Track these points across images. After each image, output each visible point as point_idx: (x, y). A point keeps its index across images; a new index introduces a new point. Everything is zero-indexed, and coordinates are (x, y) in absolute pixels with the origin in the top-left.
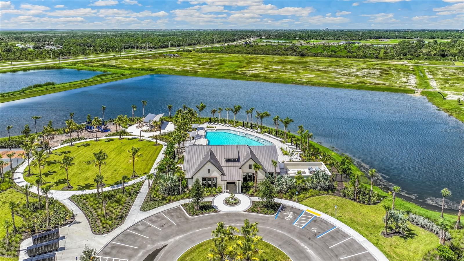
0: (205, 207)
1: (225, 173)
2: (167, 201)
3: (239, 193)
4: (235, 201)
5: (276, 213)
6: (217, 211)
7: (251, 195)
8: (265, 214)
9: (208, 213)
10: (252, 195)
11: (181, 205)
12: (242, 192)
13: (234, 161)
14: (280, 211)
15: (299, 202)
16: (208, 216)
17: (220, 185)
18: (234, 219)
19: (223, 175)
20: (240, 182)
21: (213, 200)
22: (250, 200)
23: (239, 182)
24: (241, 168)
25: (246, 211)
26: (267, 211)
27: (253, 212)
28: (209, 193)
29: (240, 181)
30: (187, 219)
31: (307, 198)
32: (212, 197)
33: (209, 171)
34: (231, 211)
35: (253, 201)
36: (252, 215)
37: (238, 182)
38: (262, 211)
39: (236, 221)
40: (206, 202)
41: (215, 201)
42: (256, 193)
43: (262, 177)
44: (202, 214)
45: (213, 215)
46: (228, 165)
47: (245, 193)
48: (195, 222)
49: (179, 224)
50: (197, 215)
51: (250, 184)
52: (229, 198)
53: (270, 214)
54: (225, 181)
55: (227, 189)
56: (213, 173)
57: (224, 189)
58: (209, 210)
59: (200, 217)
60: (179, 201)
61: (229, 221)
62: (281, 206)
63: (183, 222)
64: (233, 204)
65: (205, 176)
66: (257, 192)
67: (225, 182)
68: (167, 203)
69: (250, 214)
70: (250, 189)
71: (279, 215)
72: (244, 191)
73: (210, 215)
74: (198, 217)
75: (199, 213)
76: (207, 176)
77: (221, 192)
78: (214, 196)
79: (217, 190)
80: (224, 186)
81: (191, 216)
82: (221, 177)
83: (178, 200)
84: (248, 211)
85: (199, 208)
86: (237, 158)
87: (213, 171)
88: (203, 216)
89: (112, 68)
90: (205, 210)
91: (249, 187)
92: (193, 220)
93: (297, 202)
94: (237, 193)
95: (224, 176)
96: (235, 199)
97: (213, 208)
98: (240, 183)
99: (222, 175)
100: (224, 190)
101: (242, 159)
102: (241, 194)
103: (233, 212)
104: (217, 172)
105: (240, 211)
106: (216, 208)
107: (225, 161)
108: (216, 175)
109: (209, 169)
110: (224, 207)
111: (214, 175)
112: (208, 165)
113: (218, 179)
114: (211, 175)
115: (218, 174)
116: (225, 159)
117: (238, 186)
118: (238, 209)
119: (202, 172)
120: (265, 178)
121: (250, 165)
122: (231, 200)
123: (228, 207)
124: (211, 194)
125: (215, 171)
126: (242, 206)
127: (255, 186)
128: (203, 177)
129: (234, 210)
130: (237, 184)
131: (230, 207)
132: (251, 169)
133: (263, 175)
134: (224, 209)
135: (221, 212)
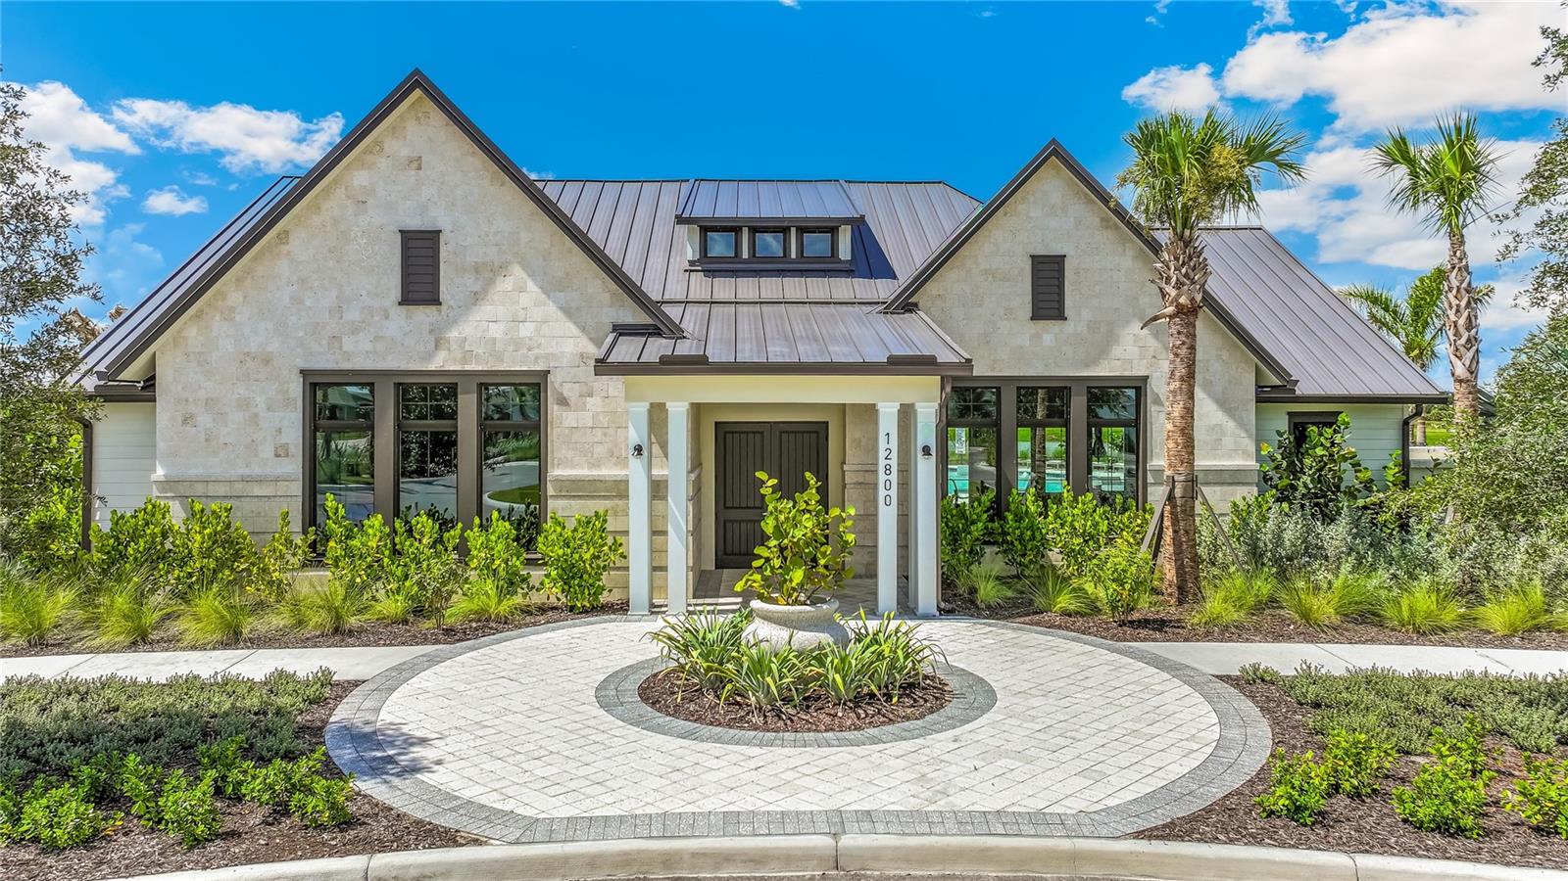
3: (908, 608)
7: (1133, 624)
19: (652, 323)
20: (926, 391)
21: (411, 669)
22: (1165, 665)
23: (906, 414)
24: (906, 306)
29: (925, 364)
33: (420, 266)
34: (783, 821)
37: (887, 394)
43: (1215, 443)
47: (1011, 611)
54: (670, 363)
56: (476, 298)
64: (813, 708)
65: (360, 353)
67: (679, 404)
76: (390, 343)
77: (607, 607)
80: (657, 532)
87: (489, 272)
95: (660, 342)
98: (925, 431)
99: (623, 330)
103: (846, 841)
104: (551, 287)
105: (1039, 820)
106: (390, 760)
107: (692, 263)
108: (526, 331)
109: (415, 223)
110: (589, 758)
111: (496, 331)
112: (417, 162)
113: (563, 402)
114: (453, 334)
115: (568, 312)
116: (689, 221)
117: (894, 492)
118: (961, 782)
119: (303, 281)
120: (1259, 459)
121: (1036, 260)
122: (777, 635)
123: (705, 746)
124: (405, 622)
125: (518, 272)
126: (1062, 741)
127: (1171, 498)
128: (326, 361)
129: (850, 797)
130: (882, 454)
131: (760, 745)
132: (1054, 326)
133: (1231, 425)
134: (600, 777)
135: (474, 829)
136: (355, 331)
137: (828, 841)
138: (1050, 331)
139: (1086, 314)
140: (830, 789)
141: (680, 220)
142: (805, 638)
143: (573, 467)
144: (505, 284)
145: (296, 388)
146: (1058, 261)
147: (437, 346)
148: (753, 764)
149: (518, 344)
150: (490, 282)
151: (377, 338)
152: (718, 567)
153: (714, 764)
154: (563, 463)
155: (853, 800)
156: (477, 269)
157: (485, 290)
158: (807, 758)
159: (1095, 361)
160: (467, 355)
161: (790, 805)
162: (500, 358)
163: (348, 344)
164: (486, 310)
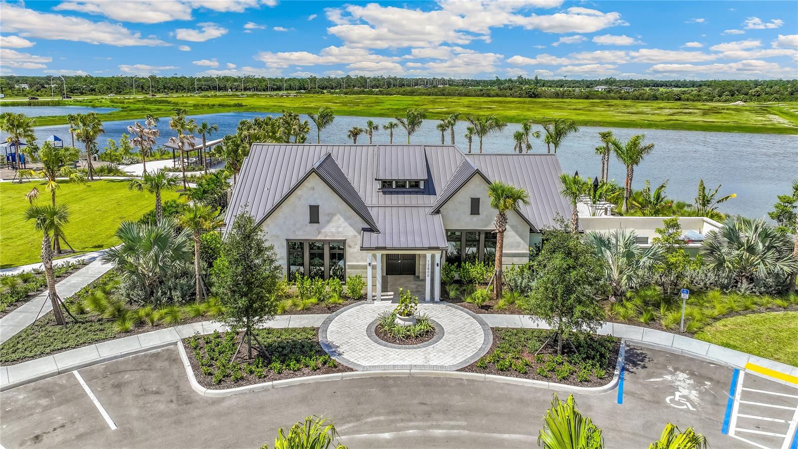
0: (283, 348)
1: (379, 226)
2: (129, 325)
3: (432, 300)
4: (418, 328)
5: (611, 376)
6: (336, 368)
7: (482, 307)
8: (564, 379)
9: (296, 372)
10: (486, 308)
11: (183, 340)
12: (445, 297)
13: (414, 187)
14: (623, 369)
15: (691, 333)
16: (290, 386)
17: (358, 272)
18: (415, 401)
19: (372, 229)
20: (438, 254)
21: (326, 323)
22: (482, 323)
23: (433, 257)
24: (437, 212)
25: (470, 368)
26: (567, 367)
27: (503, 371)
28: (314, 300)
29: (437, 248)
30: (186, 399)
31: (716, 319)
32: (323, 312)
33: (314, 214)
34: (403, 367)
35: (495, 330)
36: (502, 386)
37: (429, 254)
38: (546, 367)
39: (428, 414)
40: (294, 330)
41: (332, 327)
42: (501, 302)
43: (518, 246)
44: (262, 378)
45: (318, 384)
46: (388, 203)
47: (457, 300)
48: (219, 415)
49: (136, 425)
50: (239, 381)
51: (476, 270)
52: (393, 315)
53: (585, 382)
54: (378, 249)
55: (385, 289)
56: (329, 222)
57: (374, 285)
58: (298, 361)
59: (252, 391)
60: (180, 327)
61: (395, 412)
62: (623, 349)
63: (162, 415)
64: (408, 339)
65: (300, 235)
66: (502, 297)
67: (379, 254)
68: (127, 332)
69: (492, 382)
70: (473, 291)
71: (628, 385)
72: (452, 294)
73: (302, 385)
74: (243, 393)
75: (251, 372)
76: (307, 233)
77: (362, 298)
78: (332, 309)
79: (346, 289)
80: (374, 277)
81: (209, 385)
82: (359, 238)
83: (176, 322)
84: (481, 366)
85: (255, 353)
86: (422, 175)
87: (331, 216)
88: (266, 390)
89: (161, 104)
90: (283, 362)
91: (471, 281)
92: (213, 409)
93: (683, 334)
94: (423, 300)
95: (374, 235)
96: (419, 321)
97: (320, 352)
98: (437, 260)
99: (364, 230)
100: (374, 290)
101: (441, 185)
102: (443, 306)
103: (412, 371)
104: (347, 219)
105: (442, 367)
106: (335, 352)
107: (379, 189)
108: (341, 229)
109: (313, 204)
110: (369, 352)
111: (333, 230)
112: (313, 188)
113: (350, 247)
114: (323, 231)
115: (351, 225)
116: (379, 180)
117: (430, 274)
118: (432, 359)
119: (286, 218)
120: (529, 250)
121: (472, 199)
122: (402, 322)
123: (389, 349)
124: (318, 304)
125: (338, 215)
126: (452, 348)
127: (496, 274)
128: (292, 237)
129: (413, 362)
130: (427, 265)
131: (399, 349)
132: (477, 216)
133: (522, 242)
134: (372, 356)
135: (355, 368)
136: (299, 230)
137: (409, 371)
138: (475, 218)
139: (485, 213)
140: (410, 360)
141: (376, 180)
142: (407, 323)
143: (352, 262)
144: (335, 218)
145: (285, 243)
146: (478, 199)
147: (319, 233)
148: (397, 354)
149: (339, 233)
150: (332, 218)
151: (304, 231)
152: (387, 274)
153: (391, 353)
154: (350, 261)
155: (414, 363)
156: (328, 215)
157: (330, 220)
158: (407, 352)
159: (487, 226)
160: (326, 235)
161: (403, 364)
162: (334, 236)
163: (297, 233)
164: (331, 225)
